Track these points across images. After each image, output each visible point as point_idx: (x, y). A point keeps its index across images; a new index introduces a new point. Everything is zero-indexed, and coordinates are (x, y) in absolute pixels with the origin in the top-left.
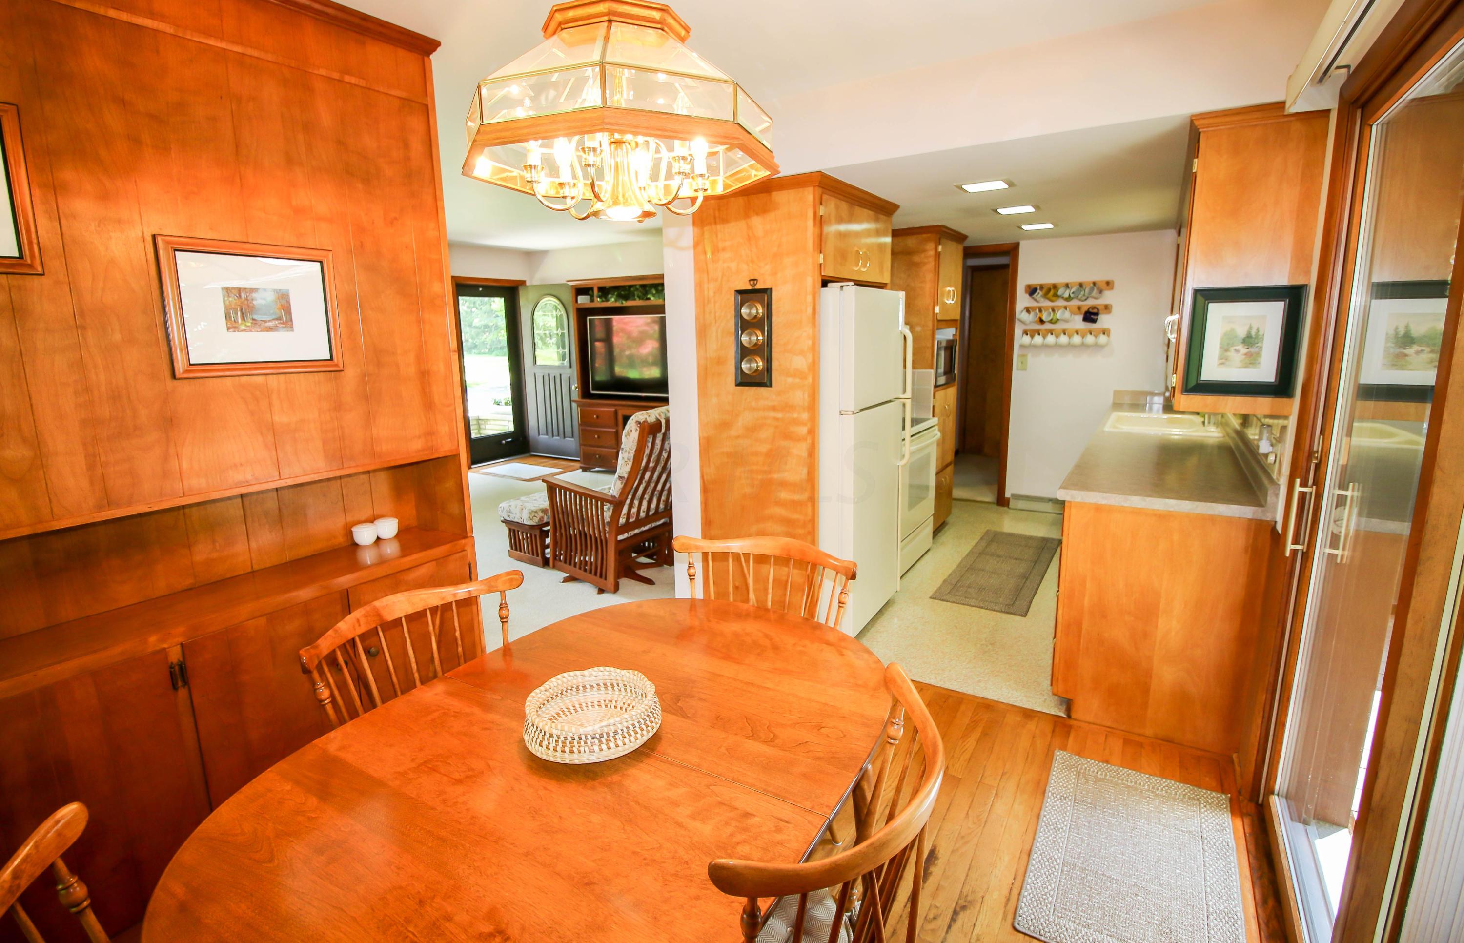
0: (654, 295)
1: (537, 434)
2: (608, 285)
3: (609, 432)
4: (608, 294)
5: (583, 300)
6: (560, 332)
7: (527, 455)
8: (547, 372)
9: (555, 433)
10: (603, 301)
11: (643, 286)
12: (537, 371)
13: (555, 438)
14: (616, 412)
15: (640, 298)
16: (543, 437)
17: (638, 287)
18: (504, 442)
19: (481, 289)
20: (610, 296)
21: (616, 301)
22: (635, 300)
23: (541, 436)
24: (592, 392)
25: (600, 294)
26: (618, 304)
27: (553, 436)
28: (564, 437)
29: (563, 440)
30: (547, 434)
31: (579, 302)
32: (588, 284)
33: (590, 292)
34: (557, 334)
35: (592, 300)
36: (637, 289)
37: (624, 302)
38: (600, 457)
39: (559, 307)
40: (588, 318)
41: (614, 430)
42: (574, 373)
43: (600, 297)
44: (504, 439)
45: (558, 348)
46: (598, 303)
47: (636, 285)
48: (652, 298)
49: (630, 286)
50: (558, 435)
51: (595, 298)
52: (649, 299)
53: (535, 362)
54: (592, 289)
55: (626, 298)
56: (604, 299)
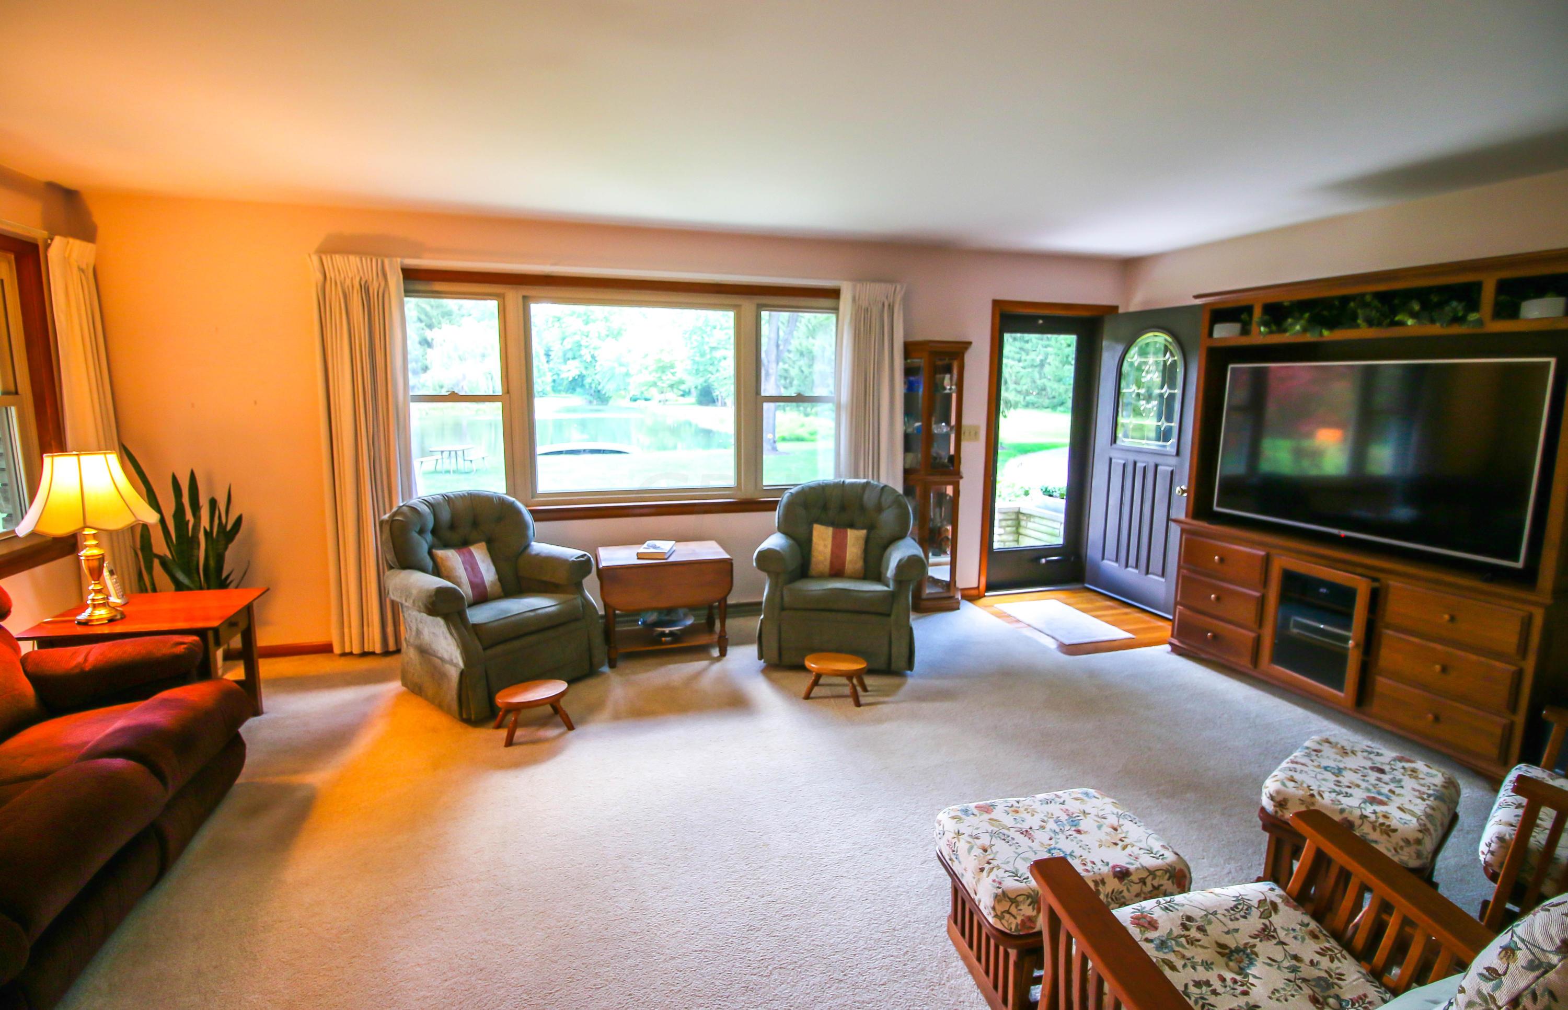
0: (1413, 315)
1: (1100, 556)
2: (1286, 299)
3: (1245, 595)
4: (1285, 318)
5: (1224, 332)
6: (1166, 391)
7: (1079, 586)
8: (1131, 457)
9: (1132, 560)
10: (1271, 332)
11: (1385, 297)
12: (1114, 454)
13: (1129, 569)
14: (1267, 560)
15: (1370, 323)
16: (1110, 565)
17: (1368, 298)
18: (1043, 561)
19: (1041, 322)
20: (1290, 320)
21: (1305, 330)
22: (1358, 326)
23: (1105, 562)
24: (1216, 508)
25: (1267, 317)
26: (1310, 337)
27: (1127, 566)
28: (1147, 573)
29: (1144, 577)
30: (1117, 560)
31: (1216, 335)
32: (1243, 300)
33: (1244, 316)
34: (1161, 395)
35: (1245, 331)
36: (1366, 305)
37: (1326, 333)
38: (1215, 636)
39: (1171, 347)
40: (1231, 366)
41: (1257, 594)
42: (1185, 467)
43: (1266, 324)
44: (1045, 557)
45: (1159, 419)
46: (1261, 335)
47: (1363, 295)
48: (1410, 322)
49: (1345, 300)
50: (1137, 567)
51: (1254, 326)
52: (1401, 324)
53: (1114, 439)
54: (1249, 309)
55: (1332, 324)
56: (1274, 328)
